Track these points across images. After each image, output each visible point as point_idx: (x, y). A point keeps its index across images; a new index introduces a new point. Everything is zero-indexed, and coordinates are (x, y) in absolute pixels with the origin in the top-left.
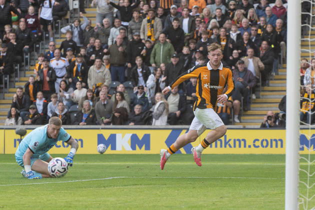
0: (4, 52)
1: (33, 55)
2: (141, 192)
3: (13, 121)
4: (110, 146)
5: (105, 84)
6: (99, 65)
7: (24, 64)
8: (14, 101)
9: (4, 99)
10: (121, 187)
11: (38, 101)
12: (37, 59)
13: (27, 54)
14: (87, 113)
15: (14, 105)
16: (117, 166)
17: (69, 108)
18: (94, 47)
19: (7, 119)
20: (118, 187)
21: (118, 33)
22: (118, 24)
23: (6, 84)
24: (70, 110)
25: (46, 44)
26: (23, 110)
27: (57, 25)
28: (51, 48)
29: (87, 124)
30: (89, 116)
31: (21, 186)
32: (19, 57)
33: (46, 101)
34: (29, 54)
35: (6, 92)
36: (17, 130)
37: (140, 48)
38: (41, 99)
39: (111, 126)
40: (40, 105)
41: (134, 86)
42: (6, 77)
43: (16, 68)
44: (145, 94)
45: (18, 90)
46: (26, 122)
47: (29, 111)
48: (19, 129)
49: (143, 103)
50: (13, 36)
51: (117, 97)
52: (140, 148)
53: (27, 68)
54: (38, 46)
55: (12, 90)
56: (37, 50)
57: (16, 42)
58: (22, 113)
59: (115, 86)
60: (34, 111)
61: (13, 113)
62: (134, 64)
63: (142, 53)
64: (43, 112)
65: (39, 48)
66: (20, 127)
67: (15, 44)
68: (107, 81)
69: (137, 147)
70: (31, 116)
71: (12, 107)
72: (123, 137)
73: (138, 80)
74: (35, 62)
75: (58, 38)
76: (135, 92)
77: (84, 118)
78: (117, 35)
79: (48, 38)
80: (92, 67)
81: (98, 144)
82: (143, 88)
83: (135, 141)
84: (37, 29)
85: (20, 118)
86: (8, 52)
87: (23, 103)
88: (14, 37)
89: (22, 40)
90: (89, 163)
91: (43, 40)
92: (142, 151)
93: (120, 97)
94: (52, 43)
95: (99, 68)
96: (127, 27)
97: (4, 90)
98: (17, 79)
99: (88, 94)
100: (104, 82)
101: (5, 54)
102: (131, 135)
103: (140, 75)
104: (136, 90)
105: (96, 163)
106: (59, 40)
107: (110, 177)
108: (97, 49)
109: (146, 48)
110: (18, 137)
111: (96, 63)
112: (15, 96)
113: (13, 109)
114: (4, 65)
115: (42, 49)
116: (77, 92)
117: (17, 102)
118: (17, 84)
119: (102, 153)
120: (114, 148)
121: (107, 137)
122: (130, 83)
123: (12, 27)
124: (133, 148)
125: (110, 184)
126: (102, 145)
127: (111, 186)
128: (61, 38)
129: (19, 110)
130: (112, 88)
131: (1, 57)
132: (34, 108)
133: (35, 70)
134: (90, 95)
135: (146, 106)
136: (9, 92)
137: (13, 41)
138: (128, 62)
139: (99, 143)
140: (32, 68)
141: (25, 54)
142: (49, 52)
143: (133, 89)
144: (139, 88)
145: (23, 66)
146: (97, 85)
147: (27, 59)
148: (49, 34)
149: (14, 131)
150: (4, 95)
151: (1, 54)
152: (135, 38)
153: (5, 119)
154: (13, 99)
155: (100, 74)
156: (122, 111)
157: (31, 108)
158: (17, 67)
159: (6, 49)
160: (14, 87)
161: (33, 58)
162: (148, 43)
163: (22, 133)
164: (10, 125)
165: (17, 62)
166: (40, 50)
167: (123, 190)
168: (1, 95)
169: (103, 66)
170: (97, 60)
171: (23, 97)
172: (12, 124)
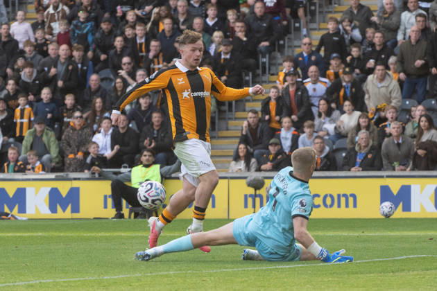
0: (226, 53)
1: (275, 58)
3: (242, 165)
4: (401, 205)
5: (393, 104)
6: (381, 75)
7: (259, 71)
8: (244, 133)
9: (227, 129)
10: (420, 272)
11: (283, 133)
12: (281, 65)
13: (264, 56)
14: (363, 152)
15: (244, 140)
16: (412, 237)
17: (334, 143)
18: (372, 45)
19: (233, 163)
20: (415, 272)
21: (413, 20)
22: (414, 6)
23: (230, 105)
24: (334, 147)
25: (295, 39)
27: (313, 8)
29: (363, 170)
30: (366, 157)
31: (257, 271)
32: (252, 61)
33: (296, 133)
34: (267, 56)
35: (230, 119)
36: (248, 179)
38: (288, 129)
40: (286, 139)
43: (247, 78)
45: (250, 114)
46: (263, 167)
47: (268, 149)
48: (252, 178)
50: (242, 27)
51: (422, 124)
53: (264, 78)
54: (282, 42)
55: (240, 114)
56: (281, 48)
57: (246, 36)
58: (256, 152)
59: (408, 108)
60: (277, 148)
61: (241, 154)
65: (283, 46)
66: (254, 175)
67: (245, 39)
68: (394, 101)
70: (271, 157)
71: (240, 143)
72: (422, 189)
74: (277, 69)
75: (315, 29)
77: (359, 160)
78: (412, 25)
79: (298, 30)
81: (381, 203)
84: (281, 14)
85: (253, 160)
86: (232, 52)
87: (258, 135)
88: (243, 29)
89: (258, 32)
90: (366, 233)
91: (290, 33)
93: (427, 124)
94: (306, 41)
95: (382, 79)
96: (426, 10)
97: (228, 115)
99: (361, 120)
100: (391, 102)
101: (228, 56)
102: (435, 186)
105: (378, 234)
106: (317, 32)
107: (402, 256)
108: (378, 48)
110: (251, 191)
111: (376, 71)
112: (245, 124)
113: (242, 146)
114: (227, 74)
115: (289, 47)
116: (345, 118)
117: (249, 135)
118: (249, 106)
119: (387, 216)
120: (407, 208)
121: (395, 191)
122: (433, 102)
123: (239, 11)
125: (403, 267)
126: (387, 204)
127: (404, 270)
128: (320, 29)
129: (251, 147)
130: (403, 110)
131: (222, 61)
132: (276, 144)
133: (278, 82)
134: (365, 122)
136: (236, 119)
137: (241, 35)
138: (432, 67)
139: (383, 200)
140: (273, 78)
141: (260, 56)
142: (301, 55)
145: (259, 75)
146: (379, 107)
147: (264, 63)
148: (299, 22)
149: (244, 182)
150: (227, 124)
151: (223, 57)
153: (229, 162)
154: (242, 130)
155: (383, 90)
156: (430, 146)
157: (271, 144)
158: (249, 78)
159: (230, 48)
160: (244, 111)
161: (274, 62)
163: (257, 185)
164: (237, 172)
165: (248, 68)
166: (286, 49)
167: (424, 277)
168: (223, 124)
169: (387, 77)
170: (379, 67)
171: (257, 127)
172: (240, 169)
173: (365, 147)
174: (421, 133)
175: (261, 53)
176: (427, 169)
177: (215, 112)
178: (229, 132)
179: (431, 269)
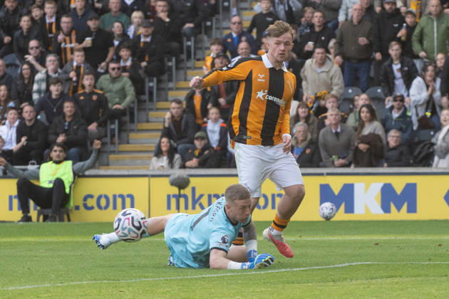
0: (146, 36)
1: (201, 41)
2: (402, 290)
3: (164, 161)
4: (343, 206)
5: (334, 92)
6: (321, 59)
7: (184, 56)
8: (167, 125)
9: (148, 121)
10: (364, 282)
11: (210, 126)
12: (208, 48)
13: (189, 40)
14: (300, 146)
15: (167, 133)
16: (356, 242)
18: (311, 26)
19: (154, 159)
20: (359, 282)
23: (151, 94)
25: (224, 19)
26: (183, 140)
28: (234, 27)
30: (304, 152)
31: (181, 280)
32: (175, 45)
33: (225, 125)
34: (193, 39)
35: (151, 110)
36: (171, 178)
37: (396, 25)
38: (216, 121)
39: (352, 169)
40: (213, 132)
41: (386, 96)
42: (151, 81)
43: (170, 64)
44: (406, 110)
45: (174, 105)
46: (188, 164)
47: (193, 143)
48: (176, 176)
49: (404, 126)
50: (164, 6)
51: (362, 115)
52: (399, 209)
53: (189, 64)
54: (209, 24)
55: (162, 104)
56: (208, 30)
57: (169, 16)
58: (180, 147)
59: (351, 97)
60: (203, 142)
61: (164, 149)
62: (386, 56)
63: (399, 35)
64: (219, 146)
65: (211, 27)
66: (178, 173)
67: (167, 20)
68: (335, 88)
69: (393, 207)
70: (197, 153)
71: (162, 137)
72: (367, 188)
73: (394, 83)
74: (204, 53)
75: (246, 9)
76: (388, 106)
77: (295, 156)
79: (227, 9)
80: (308, 62)
81: (321, 203)
82: (402, 99)
83: (388, 197)
85: (177, 156)
86: (153, 35)
87: (183, 128)
88: (165, 9)
89: (182, 12)
90: (305, 238)
91: (218, 13)
92: (402, 215)
93: (368, 115)
94: (235, 19)
95: (322, 64)
97: (148, 105)
98: (171, 85)
99: (301, 110)
100: (332, 89)
101: (148, 40)
102: (381, 185)
103: (398, 74)
104: (389, 102)
105: (317, 238)
106: (247, 12)
107: (344, 263)
108: (317, 29)
109: (407, 25)
110: (175, 190)
111: (315, 55)
112: (168, 115)
113: (165, 140)
114: (147, 59)
115: (218, 28)
117: (172, 128)
118: (172, 95)
119: (328, 218)
120: (350, 209)
121: (336, 189)
122: (379, 91)
124: (386, 209)
125: (345, 276)
126: (328, 205)
127: (346, 279)
128: (252, 9)
129: (175, 142)
130: (345, 100)
131: (142, 45)
132: (202, 138)
133: (204, 67)
134: (305, 112)
135: (409, 132)
136: (158, 109)
137: (163, 16)
138: (376, 52)
139: (322, 201)
140: (199, 64)
141: (185, 39)
142: (230, 36)
143: (384, 100)
144: (395, 100)
145: (183, 60)
146: (319, 94)
147: (189, 47)
148: (229, 2)
149: (166, 181)
150: (148, 115)
151: (143, 40)
152: (387, 7)
153: (150, 158)
154: (164, 122)
155: (324, 75)
156: (373, 140)
157: (197, 139)
158: (172, 63)
159: (150, 30)
160: (167, 100)
161: (199, 46)
162: (410, 16)
163: (181, 184)
164: (158, 169)
165: (171, 53)
166: (214, 30)
167: (368, 287)
168: (143, 115)
169: (328, 62)
170: (318, 50)
171: (181, 119)
172: (162, 167)
173: (303, 141)
174: (362, 125)
175: (185, 35)
176: (371, 165)
177: (133, 102)
178: (149, 124)
179: (376, 278)
